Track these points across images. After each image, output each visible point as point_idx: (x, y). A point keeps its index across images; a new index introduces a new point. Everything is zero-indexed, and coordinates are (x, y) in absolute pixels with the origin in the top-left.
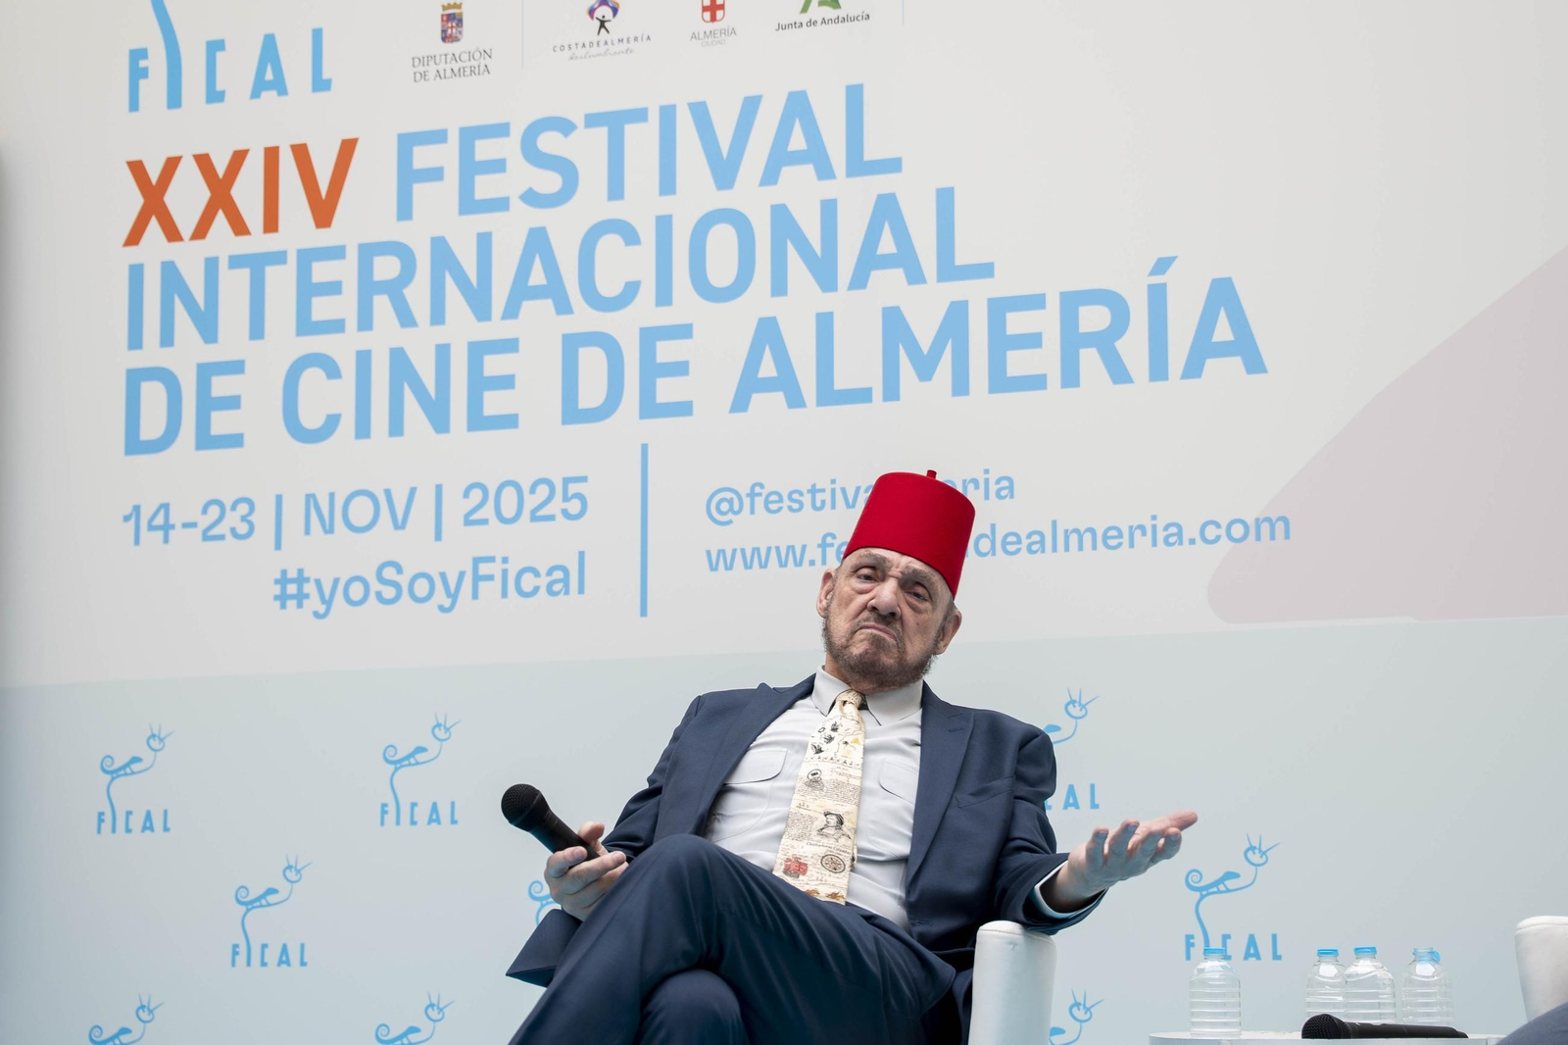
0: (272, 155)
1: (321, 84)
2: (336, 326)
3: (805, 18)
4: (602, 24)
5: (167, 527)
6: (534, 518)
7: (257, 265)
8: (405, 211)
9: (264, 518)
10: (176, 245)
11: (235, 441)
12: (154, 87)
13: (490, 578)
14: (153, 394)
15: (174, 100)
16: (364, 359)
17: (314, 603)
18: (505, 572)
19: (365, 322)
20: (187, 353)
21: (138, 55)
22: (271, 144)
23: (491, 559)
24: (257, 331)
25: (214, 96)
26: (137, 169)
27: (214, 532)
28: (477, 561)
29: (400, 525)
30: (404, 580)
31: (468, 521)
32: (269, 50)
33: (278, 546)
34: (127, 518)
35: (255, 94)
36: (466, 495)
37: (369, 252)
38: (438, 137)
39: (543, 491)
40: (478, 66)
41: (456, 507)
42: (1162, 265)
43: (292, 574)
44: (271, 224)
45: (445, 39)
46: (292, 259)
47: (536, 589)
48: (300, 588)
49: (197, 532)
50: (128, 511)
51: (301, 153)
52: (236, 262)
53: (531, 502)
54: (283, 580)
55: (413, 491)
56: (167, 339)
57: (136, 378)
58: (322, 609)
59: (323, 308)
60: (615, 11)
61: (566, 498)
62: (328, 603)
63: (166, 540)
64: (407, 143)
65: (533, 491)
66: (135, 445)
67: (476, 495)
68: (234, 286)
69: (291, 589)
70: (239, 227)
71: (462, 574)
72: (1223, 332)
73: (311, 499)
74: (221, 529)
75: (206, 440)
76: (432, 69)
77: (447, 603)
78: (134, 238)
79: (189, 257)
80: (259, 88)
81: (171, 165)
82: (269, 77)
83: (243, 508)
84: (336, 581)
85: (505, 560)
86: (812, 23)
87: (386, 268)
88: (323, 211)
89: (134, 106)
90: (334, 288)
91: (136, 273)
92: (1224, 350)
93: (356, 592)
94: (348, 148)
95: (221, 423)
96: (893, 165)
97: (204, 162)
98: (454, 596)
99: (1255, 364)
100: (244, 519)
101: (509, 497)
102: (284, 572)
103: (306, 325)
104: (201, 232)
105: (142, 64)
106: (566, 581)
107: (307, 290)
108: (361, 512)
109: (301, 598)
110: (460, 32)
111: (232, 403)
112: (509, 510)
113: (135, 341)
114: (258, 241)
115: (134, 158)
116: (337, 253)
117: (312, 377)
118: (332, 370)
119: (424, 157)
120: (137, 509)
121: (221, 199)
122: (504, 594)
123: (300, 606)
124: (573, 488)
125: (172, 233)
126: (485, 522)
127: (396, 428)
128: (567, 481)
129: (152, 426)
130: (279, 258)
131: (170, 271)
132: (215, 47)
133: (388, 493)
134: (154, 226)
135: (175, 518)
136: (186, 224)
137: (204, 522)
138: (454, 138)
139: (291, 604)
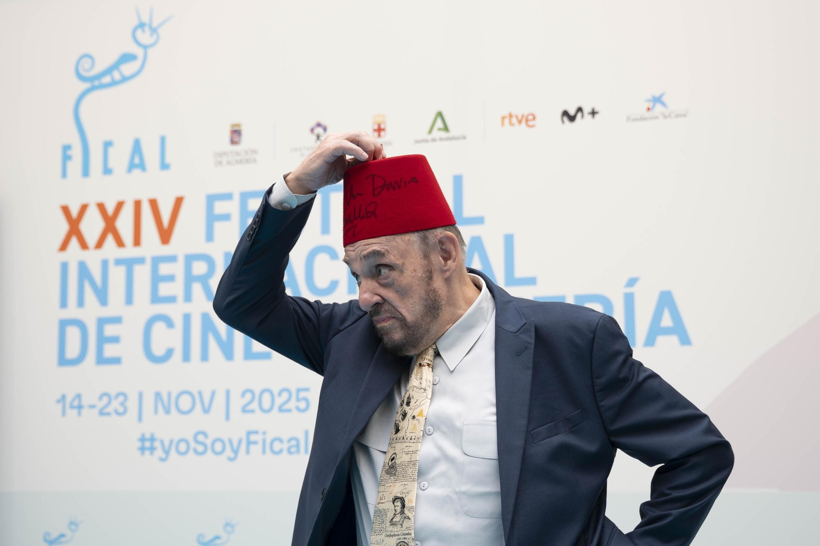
0: (138, 204)
1: (164, 166)
2: (172, 299)
3: (430, 137)
4: (318, 137)
5: (80, 407)
6: (281, 410)
7: (129, 264)
8: (210, 237)
9: (132, 404)
10: (86, 253)
11: (116, 361)
12: (75, 165)
13: (255, 443)
14: (73, 334)
15: (86, 172)
16: (187, 318)
17: (159, 453)
18: (264, 441)
19: (188, 297)
20: (91, 312)
21: (66, 148)
22: (138, 197)
23: (256, 432)
24: (129, 300)
25: (107, 171)
26: (66, 210)
27: (107, 410)
28: (249, 433)
29: (206, 411)
30: (208, 442)
31: (244, 410)
32: (137, 147)
33: (140, 419)
34: (58, 401)
35: (130, 170)
36: (243, 395)
37: (190, 259)
38: (228, 197)
39: (285, 396)
40: (249, 158)
41: (237, 402)
42: (632, 282)
43: (148, 436)
44: (137, 242)
45: (233, 142)
46: (148, 262)
47: (281, 451)
48: (152, 444)
49: (95, 411)
50: (59, 396)
51: (153, 203)
52: (119, 262)
53: (279, 401)
54: (143, 439)
55: (213, 393)
56: (81, 303)
57: (64, 324)
58: (163, 456)
59: (165, 289)
60: (325, 129)
61: (298, 400)
62: (167, 452)
63: (79, 414)
64: (211, 199)
65: (280, 394)
66: (63, 361)
67: (248, 396)
68: (117, 275)
69: (147, 444)
70: (120, 243)
71: (240, 441)
72: (667, 321)
73: (158, 395)
74: (110, 409)
75: (101, 360)
76: (225, 159)
77: (232, 455)
78: (64, 247)
79: (93, 259)
80: (132, 167)
81: (84, 208)
82: (137, 161)
83: (121, 398)
84: (171, 442)
85: (264, 433)
86: (434, 140)
87: (199, 268)
88: (165, 235)
89: (64, 174)
90: (171, 278)
91: (64, 267)
92: (667, 331)
93: (183, 447)
94: (179, 201)
95: (110, 350)
96: (479, 220)
97: (101, 207)
98: (236, 452)
99: (685, 340)
100: (122, 404)
101: (266, 398)
102: (143, 435)
103: (156, 299)
104: (100, 244)
105: (69, 153)
106: (298, 446)
107: (157, 279)
108: (185, 402)
109: (152, 449)
110: (240, 140)
111: (115, 340)
112: (266, 404)
113: (64, 304)
114: (130, 251)
115: (64, 203)
116: (172, 259)
117: (159, 327)
118: (170, 323)
119: (220, 207)
120: (64, 397)
121: (110, 227)
122: (264, 451)
123: (152, 453)
124: (302, 394)
125: (84, 245)
126: (252, 411)
127: (205, 357)
128: (299, 390)
129: (73, 350)
130: (141, 261)
131: (83, 267)
132: (108, 145)
133: (200, 393)
134: (74, 242)
135: (85, 402)
136: (91, 240)
137: (100, 405)
138: (237, 198)
139: (147, 453)
